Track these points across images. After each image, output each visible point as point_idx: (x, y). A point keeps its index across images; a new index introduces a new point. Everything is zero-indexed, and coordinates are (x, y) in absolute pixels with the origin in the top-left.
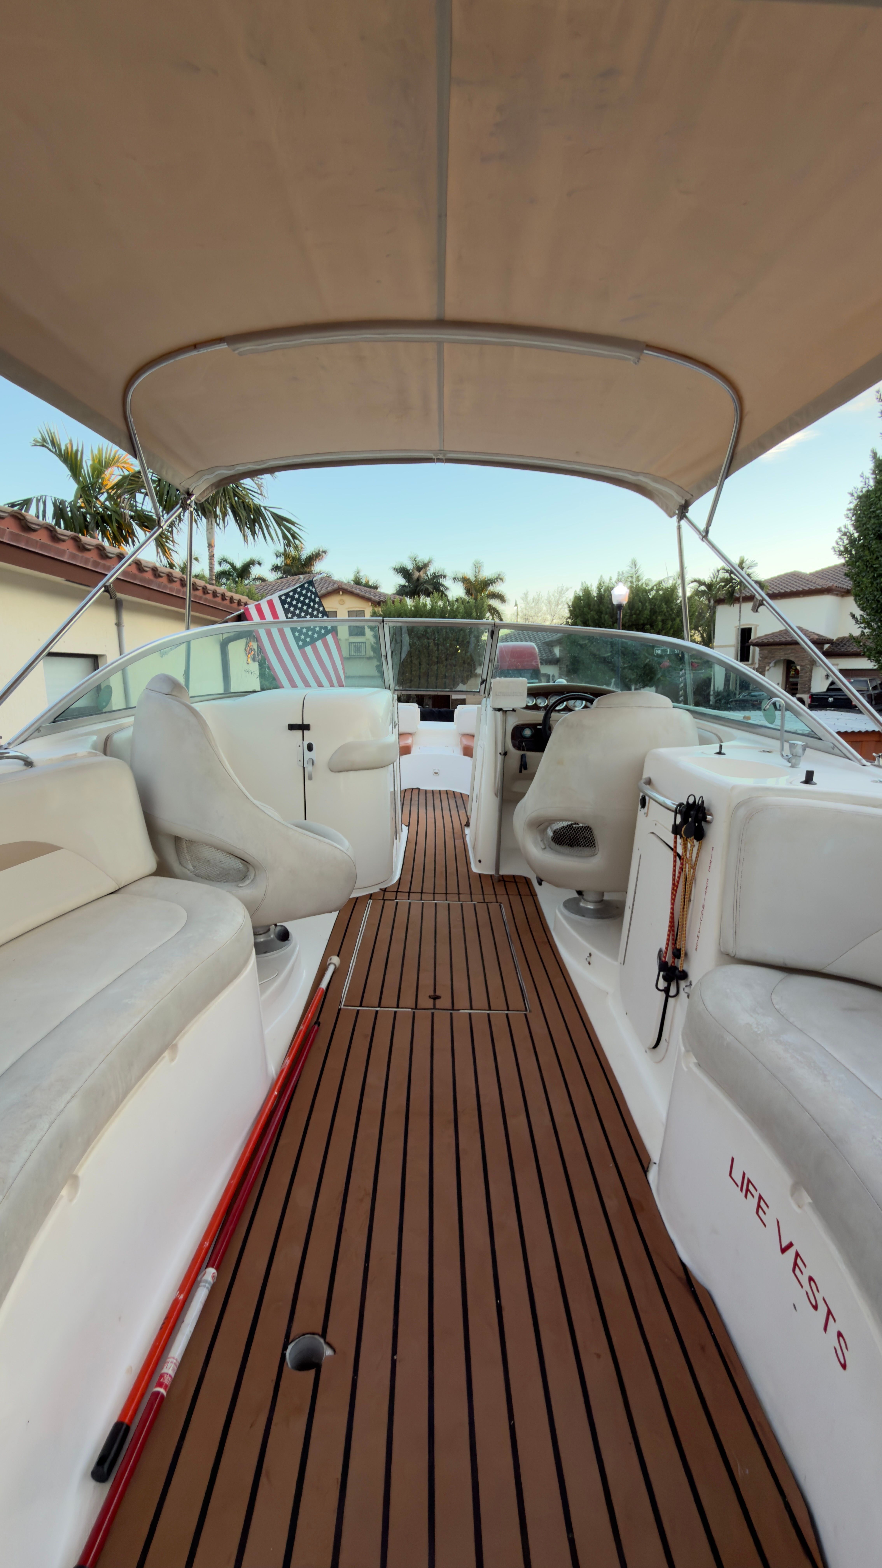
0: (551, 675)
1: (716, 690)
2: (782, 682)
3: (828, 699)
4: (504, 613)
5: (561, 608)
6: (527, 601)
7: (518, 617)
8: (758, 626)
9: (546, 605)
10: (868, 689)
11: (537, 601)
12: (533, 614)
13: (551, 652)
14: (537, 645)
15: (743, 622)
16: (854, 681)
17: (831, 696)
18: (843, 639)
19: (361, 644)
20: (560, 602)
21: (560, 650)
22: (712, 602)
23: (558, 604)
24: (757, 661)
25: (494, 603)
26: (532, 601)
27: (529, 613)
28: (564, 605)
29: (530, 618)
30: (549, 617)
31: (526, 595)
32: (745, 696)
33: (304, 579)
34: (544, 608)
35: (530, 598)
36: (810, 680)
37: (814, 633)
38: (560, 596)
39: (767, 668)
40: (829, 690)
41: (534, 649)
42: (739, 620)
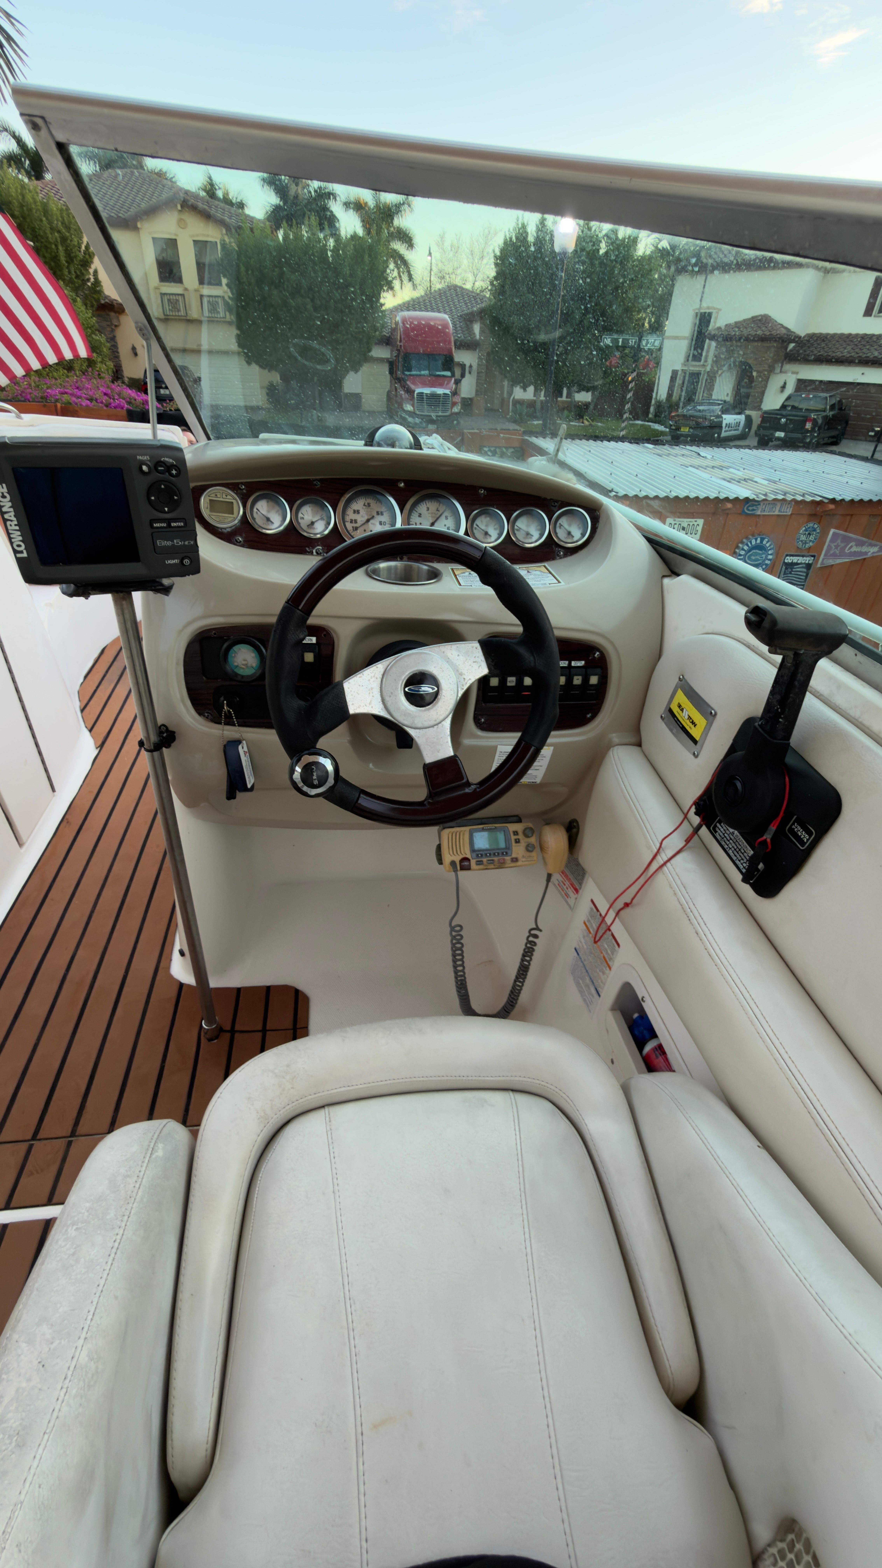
0: (468, 365)
1: (658, 398)
2: (732, 393)
3: (780, 419)
4: (414, 265)
5: (487, 264)
6: (443, 249)
7: (432, 273)
8: (720, 310)
9: (468, 258)
10: (826, 408)
11: (455, 249)
12: (451, 271)
13: (470, 331)
14: (452, 319)
15: (704, 305)
16: (814, 396)
17: (784, 416)
18: (811, 338)
19: (217, 299)
20: (485, 254)
21: (480, 328)
22: (673, 269)
23: (482, 258)
24: (710, 361)
25: (398, 246)
26: (449, 249)
27: (446, 269)
28: (489, 259)
29: (447, 276)
30: (471, 277)
31: (442, 237)
32: (689, 410)
33: (124, 177)
34: (465, 262)
35: (447, 244)
36: (763, 393)
37: (781, 325)
38: (486, 243)
39: (720, 372)
40: (784, 407)
41: (448, 323)
42: (701, 301)
